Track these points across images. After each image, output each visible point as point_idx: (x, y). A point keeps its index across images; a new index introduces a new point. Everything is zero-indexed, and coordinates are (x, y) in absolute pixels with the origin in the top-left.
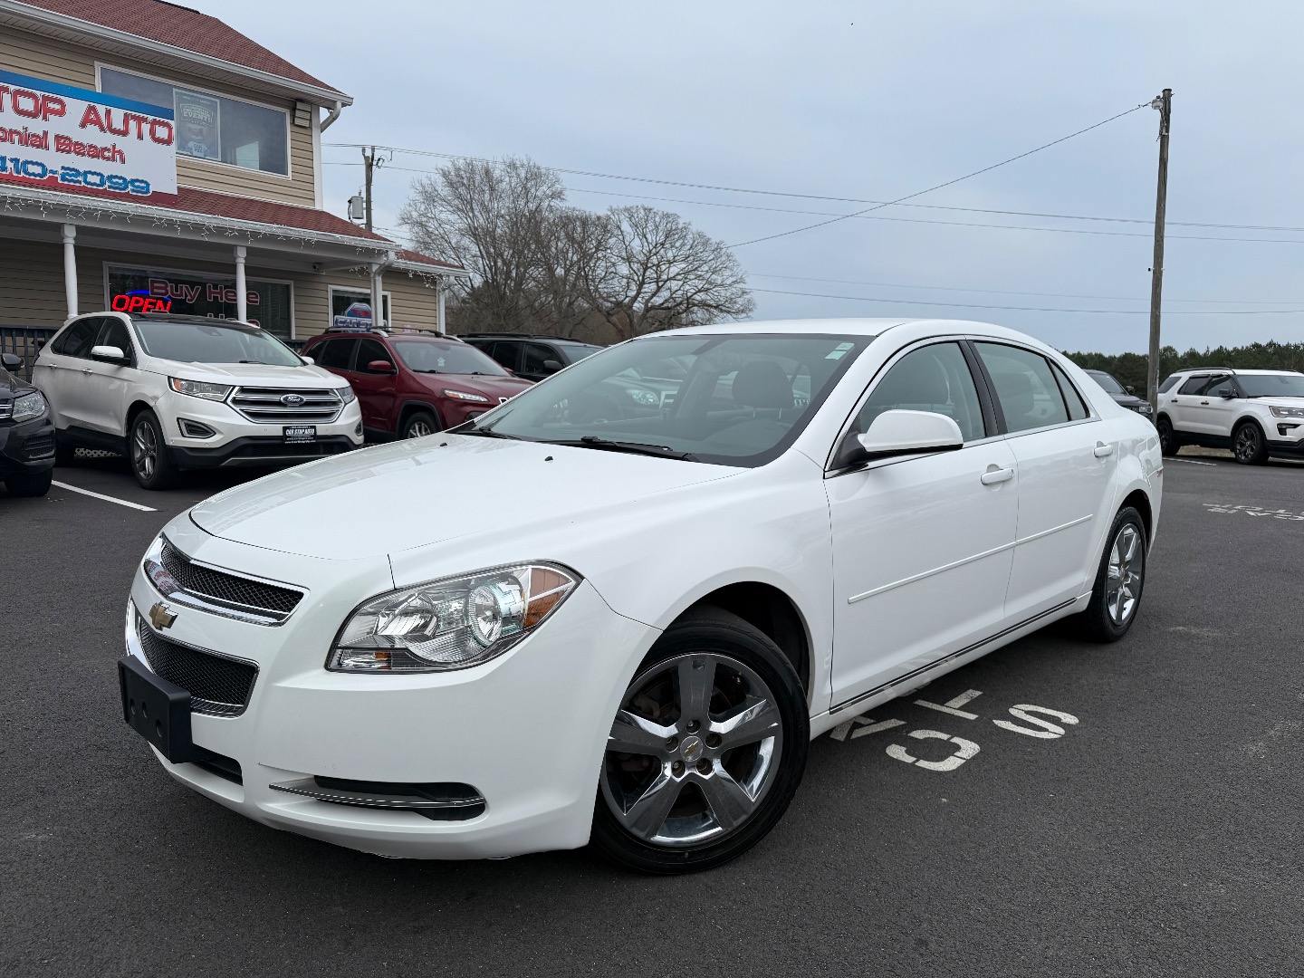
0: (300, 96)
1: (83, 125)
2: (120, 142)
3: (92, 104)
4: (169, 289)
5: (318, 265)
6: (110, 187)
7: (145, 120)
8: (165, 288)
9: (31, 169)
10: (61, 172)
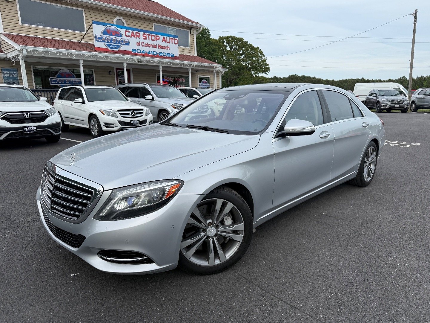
0: (193, 26)
1: (162, 42)
3: (164, 36)
5: (197, 71)
6: (167, 56)
8: (167, 79)
9: (155, 53)
10: (159, 53)
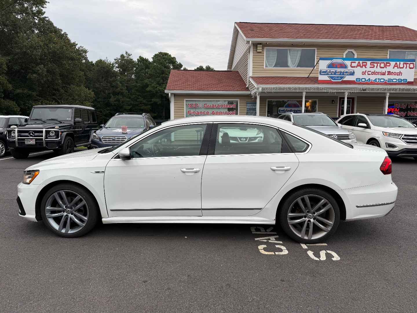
1: (394, 68)
2: (401, 70)
3: (396, 62)
4: (399, 105)
6: (398, 82)
7: (408, 64)
8: (398, 105)
10: (388, 80)
